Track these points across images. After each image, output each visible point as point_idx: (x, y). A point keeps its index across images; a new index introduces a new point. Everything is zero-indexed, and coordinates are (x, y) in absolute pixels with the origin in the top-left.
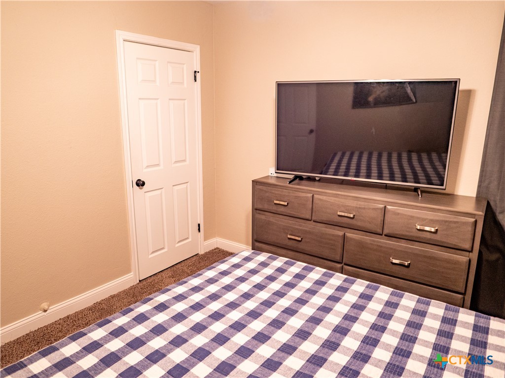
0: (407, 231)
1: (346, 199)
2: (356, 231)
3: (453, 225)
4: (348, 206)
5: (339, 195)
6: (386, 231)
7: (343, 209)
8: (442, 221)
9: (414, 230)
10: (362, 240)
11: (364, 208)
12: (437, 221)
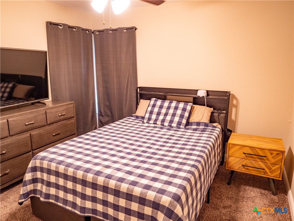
0: (56, 119)
1: (27, 115)
2: (35, 130)
3: (69, 109)
4: (30, 118)
5: (22, 114)
6: (48, 123)
7: (27, 120)
8: (66, 109)
9: (58, 117)
10: (40, 132)
11: (38, 116)
12: (64, 110)
